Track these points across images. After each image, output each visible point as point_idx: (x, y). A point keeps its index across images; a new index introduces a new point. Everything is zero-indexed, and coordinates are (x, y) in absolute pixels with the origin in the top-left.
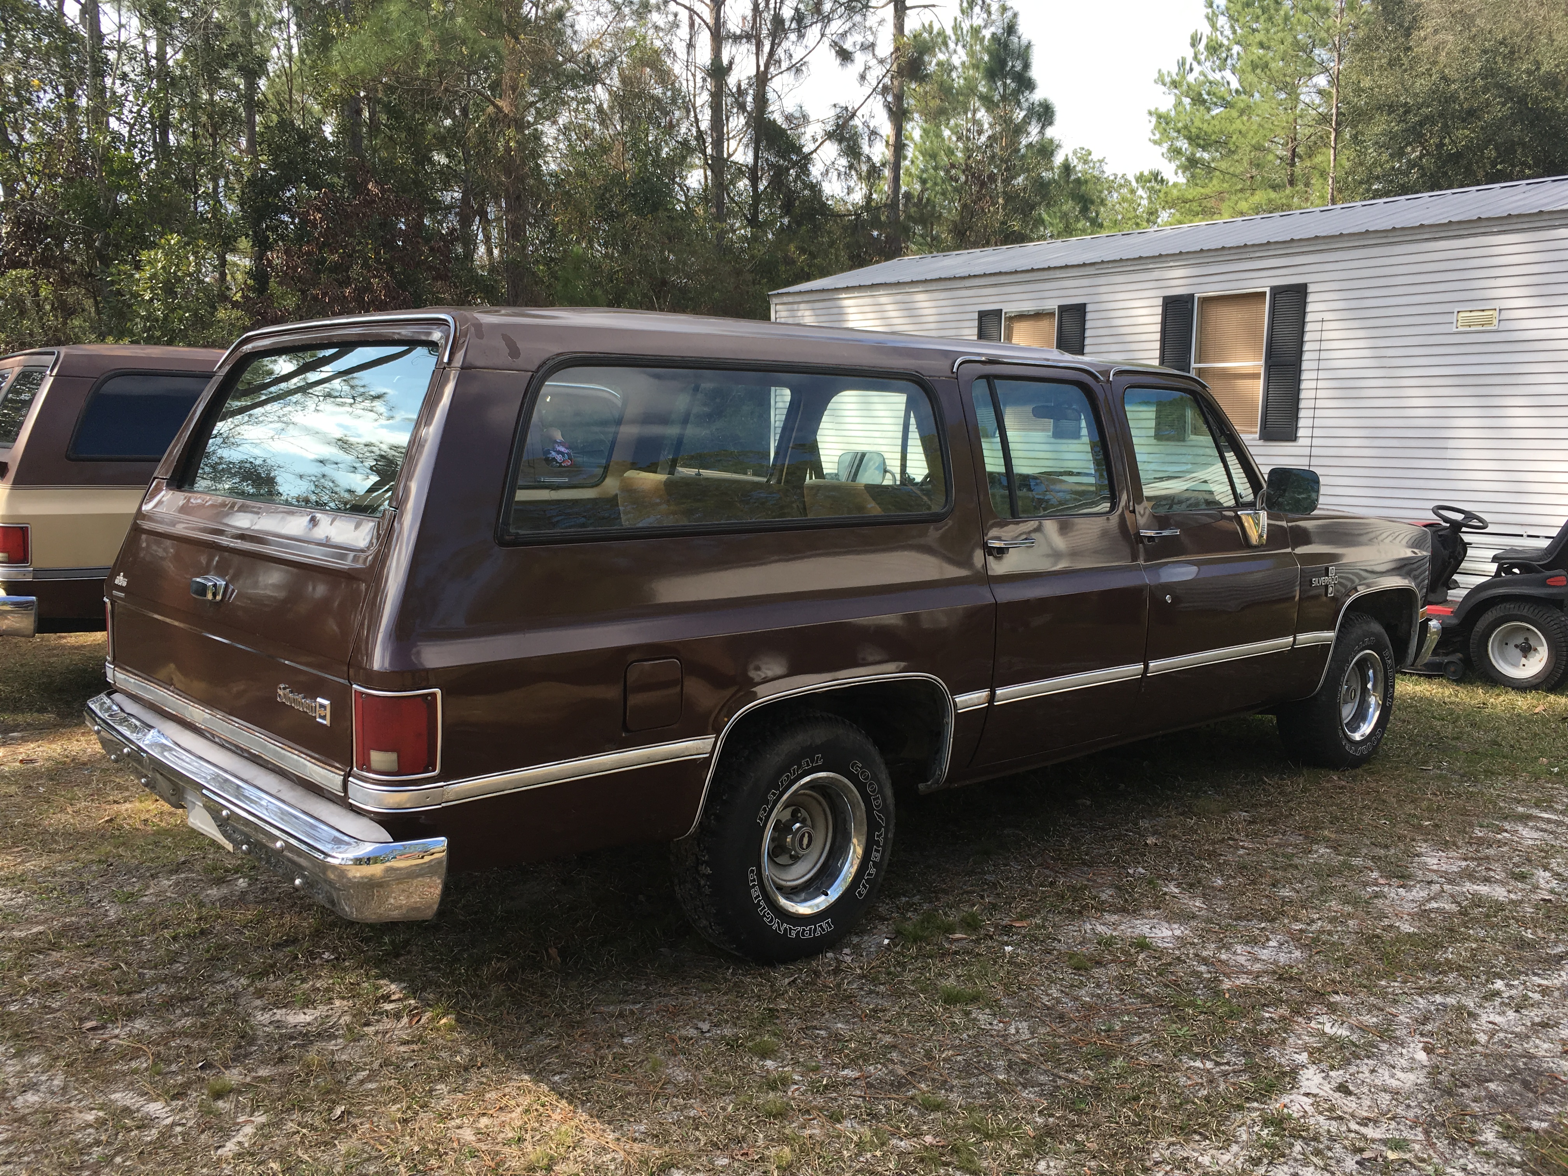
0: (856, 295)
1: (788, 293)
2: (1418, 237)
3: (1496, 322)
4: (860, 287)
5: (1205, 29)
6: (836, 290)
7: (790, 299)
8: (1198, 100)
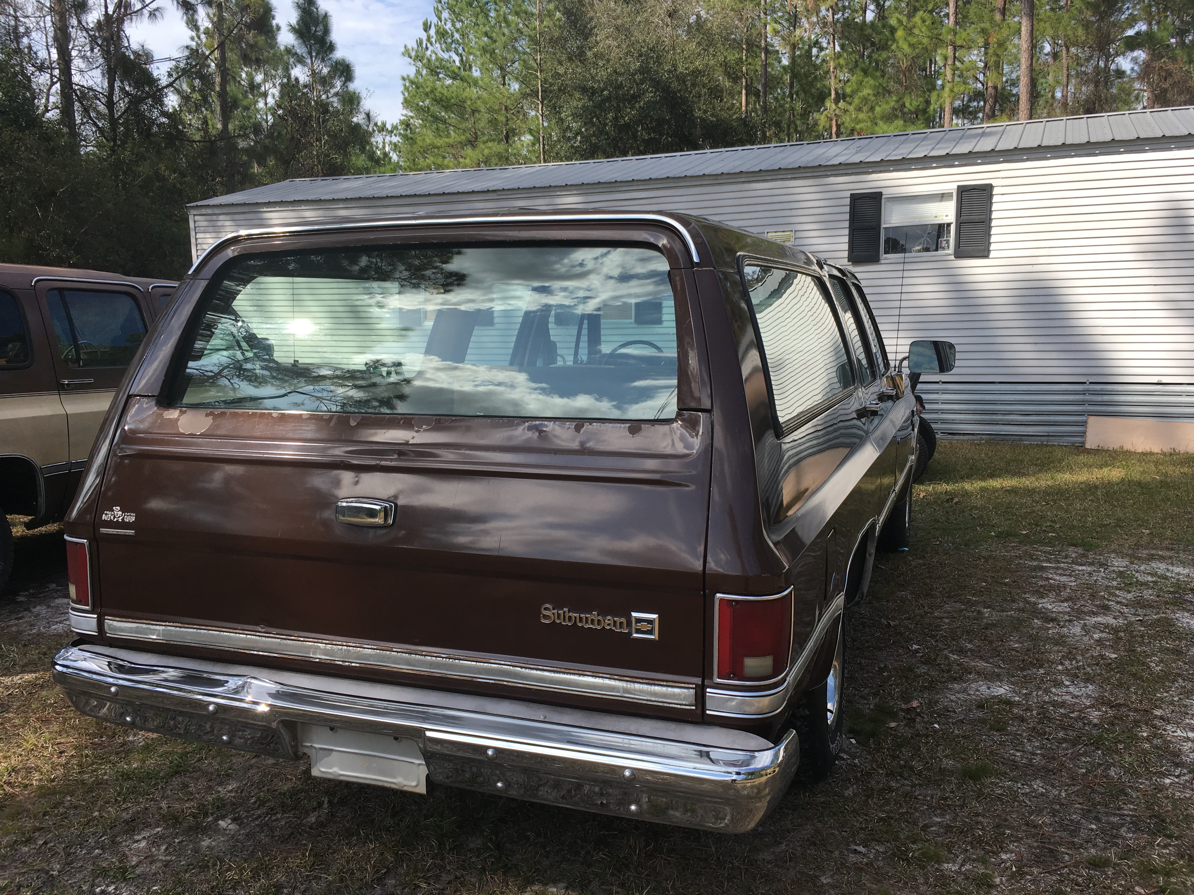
0: (278, 209)
1: (208, 206)
2: (735, 180)
3: (792, 239)
4: (281, 203)
5: (434, 20)
6: (257, 204)
7: (209, 211)
8: (434, 72)
